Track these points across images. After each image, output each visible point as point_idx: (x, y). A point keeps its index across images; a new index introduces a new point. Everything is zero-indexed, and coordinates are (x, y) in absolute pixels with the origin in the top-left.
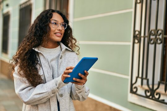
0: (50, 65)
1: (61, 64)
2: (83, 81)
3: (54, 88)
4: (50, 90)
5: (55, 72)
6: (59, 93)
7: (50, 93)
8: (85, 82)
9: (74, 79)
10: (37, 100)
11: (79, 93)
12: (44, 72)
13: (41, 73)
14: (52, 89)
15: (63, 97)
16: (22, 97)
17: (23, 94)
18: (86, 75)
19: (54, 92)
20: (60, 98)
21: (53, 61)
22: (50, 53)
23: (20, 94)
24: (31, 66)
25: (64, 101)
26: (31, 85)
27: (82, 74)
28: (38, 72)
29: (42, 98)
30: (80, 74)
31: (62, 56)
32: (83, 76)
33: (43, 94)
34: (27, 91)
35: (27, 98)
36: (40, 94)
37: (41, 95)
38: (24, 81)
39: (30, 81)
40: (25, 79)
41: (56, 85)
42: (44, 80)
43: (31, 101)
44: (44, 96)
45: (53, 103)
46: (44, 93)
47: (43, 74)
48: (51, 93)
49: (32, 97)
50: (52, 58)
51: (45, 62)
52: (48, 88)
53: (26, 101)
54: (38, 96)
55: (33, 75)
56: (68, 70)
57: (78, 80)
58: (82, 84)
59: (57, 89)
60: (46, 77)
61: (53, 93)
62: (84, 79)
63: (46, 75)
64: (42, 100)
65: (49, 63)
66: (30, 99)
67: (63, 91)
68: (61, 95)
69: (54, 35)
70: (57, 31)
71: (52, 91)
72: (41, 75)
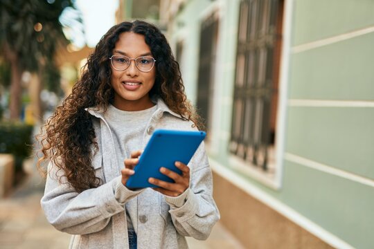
0: (123, 146)
2: (177, 187)
4: (101, 204)
7: (101, 211)
8: (181, 191)
9: (151, 180)
10: (76, 223)
13: (96, 163)
14: (106, 201)
16: (46, 214)
17: (49, 207)
19: (110, 209)
20: (141, 225)
22: (129, 120)
23: (45, 206)
25: (148, 232)
26: (72, 188)
29: (85, 219)
30: (163, 170)
31: (151, 128)
32: (172, 175)
33: (86, 210)
34: (62, 202)
36: (81, 209)
37: (84, 212)
38: (59, 178)
44: (89, 216)
45: (120, 235)
46: (89, 208)
47: (100, 166)
48: (104, 209)
49: (65, 215)
50: (129, 133)
51: (108, 140)
52: (99, 198)
54: (77, 214)
58: (176, 195)
59: (117, 202)
60: (106, 174)
61: (109, 212)
62: (178, 183)
63: (107, 168)
64: (89, 224)
65: (122, 142)
67: (148, 209)
68: (143, 219)
69: (122, 86)
70: (126, 78)
71: (107, 205)
72: (96, 168)
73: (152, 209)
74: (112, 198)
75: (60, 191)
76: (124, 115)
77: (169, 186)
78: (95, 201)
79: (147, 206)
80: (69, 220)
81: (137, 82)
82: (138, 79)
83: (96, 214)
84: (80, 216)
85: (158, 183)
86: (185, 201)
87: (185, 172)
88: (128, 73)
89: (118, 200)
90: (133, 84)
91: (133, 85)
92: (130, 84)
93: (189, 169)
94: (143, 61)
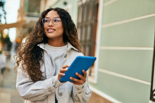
3: (50, 86)
4: (46, 88)
5: (58, 70)
6: (59, 92)
7: (46, 91)
9: (71, 78)
10: (33, 96)
12: (46, 69)
13: (42, 69)
15: (62, 97)
17: (21, 89)
19: (50, 90)
20: (59, 97)
21: (57, 60)
22: (55, 51)
24: (34, 59)
25: (62, 100)
28: (40, 68)
29: (38, 95)
30: (77, 73)
31: (66, 55)
33: (39, 91)
34: (26, 87)
35: (24, 93)
36: (36, 90)
37: (38, 91)
39: (31, 74)
41: (53, 83)
43: (27, 96)
44: (40, 93)
45: (51, 101)
46: (40, 90)
47: (44, 71)
49: (28, 92)
50: (56, 56)
51: (48, 59)
52: (45, 85)
53: (23, 95)
54: (34, 92)
56: (64, 68)
60: (47, 74)
63: (47, 72)
64: (39, 97)
65: (53, 61)
66: (26, 94)
71: (49, 88)
72: (42, 72)
73: (65, 90)
74: (52, 85)
75: (26, 82)
76: (53, 48)
77: (78, 81)
79: (62, 89)
80: (31, 94)
86: (83, 87)
89: (54, 86)
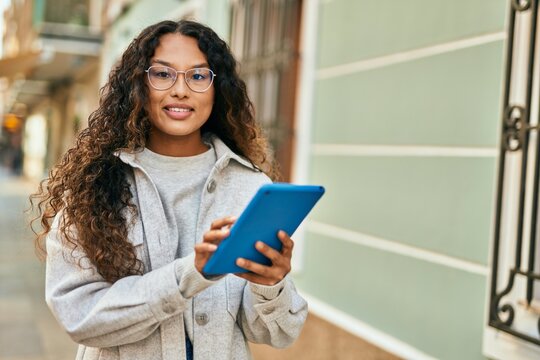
0: (171, 212)
1: (208, 209)
2: (275, 271)
3: (170, 293)
4: (156, 300)
5: (188, 236)
6: (196, 311)
7: (155, 310)
9: (241, 262)
10: (111, 329)
11: (267, 313)
12: (147, 234)
14: (164, 295)
15: (207, 326)
16: (61, 317)
17: (67, 306)
18: (286, 251)
19: (168, 307)
20: (198, 328)
21: (184, 200)
22: (176, 171)
23: (55, 304)
24: (104, 208)
25: (209, 339)
26: (98, 276)
27: (268, 244)
28: (126, 233)
29: (127, 324)
30: (260, 245)
31: (213, 183)
32: (272, 253)
33: (130, 310)
34: (82, 297)
35: (78, 320)
36: (121, 308)
37: (126, 312)
38: (77, 261)
39: (97, 258)
40: (79, 254)
41: (178, 282)
42: (145, 261)
43: (89, 331)
44: (134, 318)
46: (134, 306)
47: (141, 241)
48: (160, 308)
49: (94, 317)
50: (178, 190)
51: (152, 201)
52: (151, 291)
53: (73, 328)
54: (114, 316)
55: (108, 239)
56: (218, 228)
57: (256, 267)
59: (181, 297)
60: (151, 253)
61: (166, 311)
62: (278, 266)
63: (152, 244)
65: (169, 205)
66: (85, 325)
67: (210, 303)
68: (202, 319)
69: (163, 113)
70: (170, 101)
71: (164, 301)
72: (135, 244)
73: (215, 304)
74: (175, 290)
76: (167, 162)
78: (146, 295)
79: (207, 300)
80: (102, 325)
81: (187, 108)
82: (189, 103)
83: (145, 316)
84: (120, 319)
85: (249, 266)
86: (280, 291)
87: (287, 248)
88: (174, 93)
89: (183, 293)
90: (181, 110)
91: (182, 112)
92: (177, 109)
93: (292, 243)
94: (196, 77)
